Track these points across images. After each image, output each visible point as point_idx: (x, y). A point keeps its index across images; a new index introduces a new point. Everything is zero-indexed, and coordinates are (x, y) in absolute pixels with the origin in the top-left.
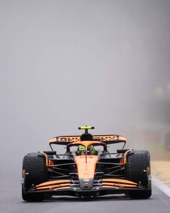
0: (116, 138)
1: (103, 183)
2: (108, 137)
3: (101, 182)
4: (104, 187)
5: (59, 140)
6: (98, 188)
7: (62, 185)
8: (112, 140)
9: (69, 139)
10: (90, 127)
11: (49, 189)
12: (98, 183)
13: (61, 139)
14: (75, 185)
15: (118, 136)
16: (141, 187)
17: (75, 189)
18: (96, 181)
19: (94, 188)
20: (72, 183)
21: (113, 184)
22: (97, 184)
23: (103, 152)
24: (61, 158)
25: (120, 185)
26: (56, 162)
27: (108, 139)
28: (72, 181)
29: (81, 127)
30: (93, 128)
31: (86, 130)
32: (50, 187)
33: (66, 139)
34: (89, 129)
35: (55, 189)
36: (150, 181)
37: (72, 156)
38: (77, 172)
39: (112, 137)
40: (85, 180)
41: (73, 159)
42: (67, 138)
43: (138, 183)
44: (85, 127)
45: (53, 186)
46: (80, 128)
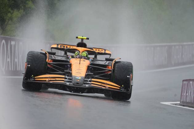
0: (103, 52)
1: (92, 82)
2: (97, 49)
3: (90, 81)
4: (92, 85)
5: (59, 47)
6: (87, 86)
7: (57, 79)
8: (100, 52)
9: (67, 47)
10: (86, 38)
11: (46, 81)
12: (87, 81)
13: (61, 46)
14: (68, 80)
15: (105, 50)
16: (123, 90)
17: (68, 84)
18: (86, 79)
19: (84, 85)
20: (66, 78)
21: (100, 84)
22: (87, 82)
23: (94, 58)
24: (59, 58)
25: (106, 85)
26: (54, 60)
27: (97, 51)
28: (67, 77)
29: (79, 37)
30: (88, 39)
31: (82, 39)
32: (47, 80)
33: (64, 46)
34: (85, 39)
35: (50, 82)
36: (132, 86)
37: (68, 58)
38: (71, 71)
39: (100, 50)
40: (77, 78)
41: (68, 60)
42: (66, 46)
43: (121, 86)
44: (82, 37)
45: (49, 79)
46: (77, 38)
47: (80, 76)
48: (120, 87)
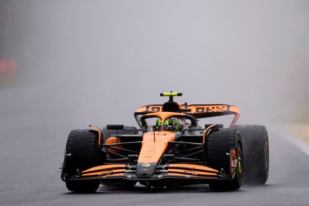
1: (169, 170)
2: (215, 107)
3: (166, 168)
4: (169, 174)
5: (150, 109)
6: (160, 176)
7: (114, 171)
10: (176, 93)
11: (97, 175)
12: (162, 169)
13: (153, 108)
14: (131, 171)
15: (229, 106)
16: (223, 176)
17: (129, 176)
18: (159, 166)
19: (155, 176)
20: (127, 168)
21: (183, 171)
22: (161, 171)
25: (193, 173)
27: (215, 110)
28: (128, 166)
29: (164, 94)
30: (180, 95)
31: (171, 97)
32: (99, 173)
34: (175, 95)
35: (103, 177)
38: (139, 154)
39: (221, 107)
42: (161, 107)
43: (220, 170)
44: (169, 94)
45: (103, 173)
46: (162, 95)
47: (149, 162)
48: (218, 171)
